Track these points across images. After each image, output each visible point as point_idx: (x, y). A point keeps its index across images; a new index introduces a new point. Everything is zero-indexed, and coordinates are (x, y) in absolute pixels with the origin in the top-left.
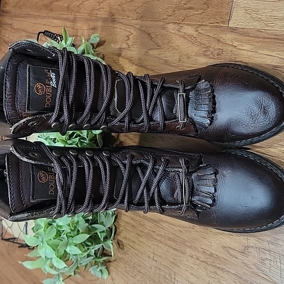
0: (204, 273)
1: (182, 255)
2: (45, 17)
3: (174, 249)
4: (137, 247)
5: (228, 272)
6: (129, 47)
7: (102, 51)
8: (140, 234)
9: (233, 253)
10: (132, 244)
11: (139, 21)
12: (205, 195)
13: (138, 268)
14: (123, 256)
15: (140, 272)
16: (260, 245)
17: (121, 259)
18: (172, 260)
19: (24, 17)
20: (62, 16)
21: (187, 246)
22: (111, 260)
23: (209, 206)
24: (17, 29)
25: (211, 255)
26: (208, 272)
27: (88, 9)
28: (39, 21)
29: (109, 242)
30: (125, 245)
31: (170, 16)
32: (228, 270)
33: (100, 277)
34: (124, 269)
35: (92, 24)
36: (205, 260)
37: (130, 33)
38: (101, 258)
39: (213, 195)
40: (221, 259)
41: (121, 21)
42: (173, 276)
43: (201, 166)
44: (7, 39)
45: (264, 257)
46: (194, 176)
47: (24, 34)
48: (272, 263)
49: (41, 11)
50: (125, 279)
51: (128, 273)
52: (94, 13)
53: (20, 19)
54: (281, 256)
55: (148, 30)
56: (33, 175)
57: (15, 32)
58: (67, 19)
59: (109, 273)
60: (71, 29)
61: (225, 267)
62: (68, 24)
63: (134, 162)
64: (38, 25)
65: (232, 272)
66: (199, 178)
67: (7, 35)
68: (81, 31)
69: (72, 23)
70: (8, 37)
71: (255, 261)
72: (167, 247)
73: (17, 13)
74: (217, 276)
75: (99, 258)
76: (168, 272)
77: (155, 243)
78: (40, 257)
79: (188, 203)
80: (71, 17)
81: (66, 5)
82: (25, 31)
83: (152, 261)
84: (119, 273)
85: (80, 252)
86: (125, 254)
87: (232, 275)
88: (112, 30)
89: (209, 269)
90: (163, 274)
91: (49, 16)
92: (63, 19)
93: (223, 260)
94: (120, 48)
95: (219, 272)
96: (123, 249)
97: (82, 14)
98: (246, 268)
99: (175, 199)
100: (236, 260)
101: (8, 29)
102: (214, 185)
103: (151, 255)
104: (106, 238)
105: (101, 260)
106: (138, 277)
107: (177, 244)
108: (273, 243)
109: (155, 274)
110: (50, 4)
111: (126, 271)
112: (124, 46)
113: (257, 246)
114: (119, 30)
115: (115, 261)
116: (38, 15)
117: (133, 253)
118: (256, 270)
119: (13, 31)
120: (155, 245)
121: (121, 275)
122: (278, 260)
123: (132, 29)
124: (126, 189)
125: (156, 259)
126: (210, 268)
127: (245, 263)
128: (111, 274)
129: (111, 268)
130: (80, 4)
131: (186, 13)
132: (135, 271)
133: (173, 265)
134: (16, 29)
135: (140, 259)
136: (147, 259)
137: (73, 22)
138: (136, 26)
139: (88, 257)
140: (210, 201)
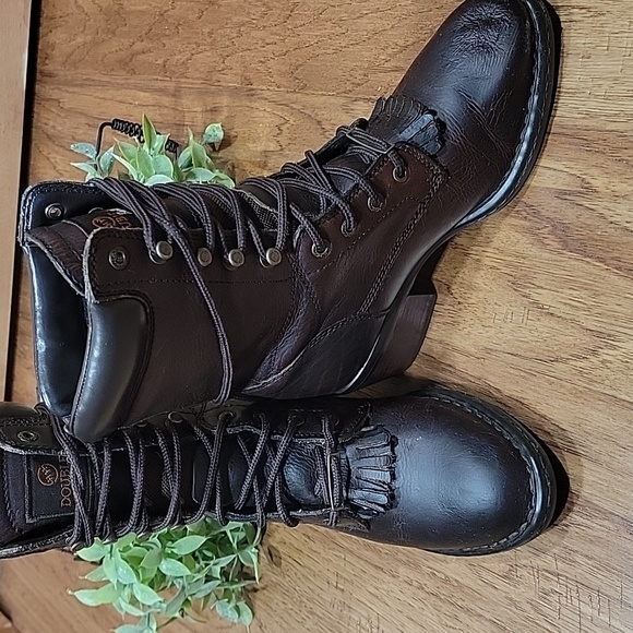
0: (433, 618)
1: (392, 579)
2: (120, 86)
3: (376, 567)
4: (304, 561)
5: (481, 616)
6: (282, 150)
7: (230, 158)
8: (310, 535)
9: (489, 578)
10: (296, 556)
11: (299, 95)
12: (374, 486)
13: (309, 605)
14: (280, 578)
15: (312, 613)
16: (539, 562)
17: (276, 584)
18: (372, 590)
19: (81, 86)
20: (153, 83)
21: (400, 561)
22: (257, 587)
23: (382, 510)
24: (70, 110)
25: (447, 580)
26: (442, 616)
27: (202, 69)
28: (110, 93)
29: (251, 551)
30: (283, 556)
31: (359, 85)
32: (480, 612)
33: (236, 621)
34: (283, 606)
35: (210, 101)
36: (435, 591)
37: (282, 121)
38: (236, 583)
39: (390, 487)
40: (466, 590)
41: (265, 96)
42: (375, 623)
43: (364, 430)
44: (51, 131)
45: (548, 587)
46: (350, 451)
47: (83, 120)
48: (563, 601)
49: (113, 73)
50: (285, 625)
51: (290, 615)
52: (214, 79)
53: (76, 89)
54: (580, 586)
55: (316, 114)
56: (29, 473)
57: (65, 117)
58: (162, 91)
59: (254, 614)
60: (171, 111)
61: (473, 606)
62: (166, 100)
63: (230, 431)
64: (108, 103)
65: (488, 616)
66: (361, 455)
67: (51, 123)
68: (189, 114)
69: (174, 99)
70: (53, 127)
71: (531, 594)
72: (362, 563)
73: (69, 77)
74: (459, 623)
75: (233, 582)
76: (365, 614)
77: (338, 554)
78: (109, 582)
79: (339, 506)
80: (171, 86)
81: (160, 62)
82: (86, 115)
83: (334, 590)
84: (271, 613)
85: (189, 573)
86: (283, 574)
87: (486, 623)
88: (249, 113)
89: (443, 610)
90: (356, 618)
91: (128, 84)
92: (155, 90)
93: (469, 591)
94: (265, 151)
95: (462, 616)
96: (279, 565)
97: (190, 80)
98: (515, 610)
99: (316, 496)
100: (494, 591)
101: (52, 109)
102: (391, 468)
103: (333, 580)
104: (244, 544)
105: (238, 587)
106: (309, 624)
107: (381, 557)
108: (564, 560)
109: (341, 618)
110: (131, 60)
111: (286, 610)
112: (273, 146)
113: (534, 565)
114: (261, 114)
115: (264, 589)
116: (109, 82)
117: (299, 574)
118: (533, 614)
119: (63, 115)
120: (340, 557)
121: (277, 619)
122: (574, 594)
123: (287, 111)
124: (215, 485)
125: (342, 587)
126: (446, 608)
127: (511, 600)
128: (257, 615)
129: (258, 603)
130: (187, 60)
131: (388, 79)
132: (303, 609)
133: (375, 600)
134: (67, 111)
135: (312, 587)
136: (325, 586)
137: (174, 95)
138: (294, 106)
139: (206, 581)
140: (384, 499)
